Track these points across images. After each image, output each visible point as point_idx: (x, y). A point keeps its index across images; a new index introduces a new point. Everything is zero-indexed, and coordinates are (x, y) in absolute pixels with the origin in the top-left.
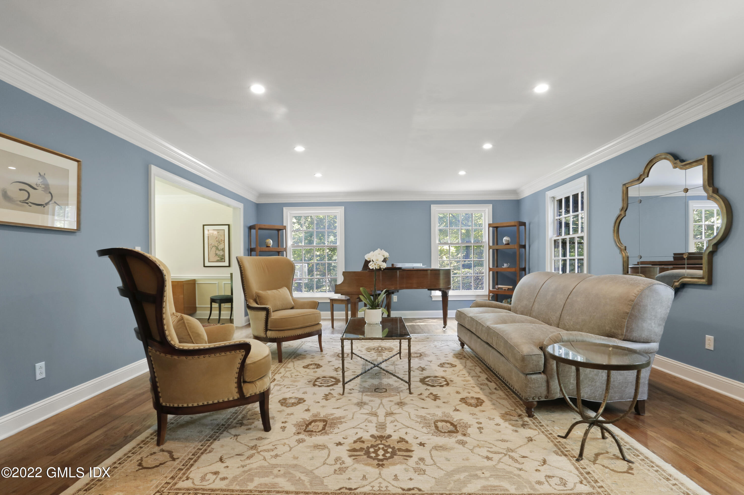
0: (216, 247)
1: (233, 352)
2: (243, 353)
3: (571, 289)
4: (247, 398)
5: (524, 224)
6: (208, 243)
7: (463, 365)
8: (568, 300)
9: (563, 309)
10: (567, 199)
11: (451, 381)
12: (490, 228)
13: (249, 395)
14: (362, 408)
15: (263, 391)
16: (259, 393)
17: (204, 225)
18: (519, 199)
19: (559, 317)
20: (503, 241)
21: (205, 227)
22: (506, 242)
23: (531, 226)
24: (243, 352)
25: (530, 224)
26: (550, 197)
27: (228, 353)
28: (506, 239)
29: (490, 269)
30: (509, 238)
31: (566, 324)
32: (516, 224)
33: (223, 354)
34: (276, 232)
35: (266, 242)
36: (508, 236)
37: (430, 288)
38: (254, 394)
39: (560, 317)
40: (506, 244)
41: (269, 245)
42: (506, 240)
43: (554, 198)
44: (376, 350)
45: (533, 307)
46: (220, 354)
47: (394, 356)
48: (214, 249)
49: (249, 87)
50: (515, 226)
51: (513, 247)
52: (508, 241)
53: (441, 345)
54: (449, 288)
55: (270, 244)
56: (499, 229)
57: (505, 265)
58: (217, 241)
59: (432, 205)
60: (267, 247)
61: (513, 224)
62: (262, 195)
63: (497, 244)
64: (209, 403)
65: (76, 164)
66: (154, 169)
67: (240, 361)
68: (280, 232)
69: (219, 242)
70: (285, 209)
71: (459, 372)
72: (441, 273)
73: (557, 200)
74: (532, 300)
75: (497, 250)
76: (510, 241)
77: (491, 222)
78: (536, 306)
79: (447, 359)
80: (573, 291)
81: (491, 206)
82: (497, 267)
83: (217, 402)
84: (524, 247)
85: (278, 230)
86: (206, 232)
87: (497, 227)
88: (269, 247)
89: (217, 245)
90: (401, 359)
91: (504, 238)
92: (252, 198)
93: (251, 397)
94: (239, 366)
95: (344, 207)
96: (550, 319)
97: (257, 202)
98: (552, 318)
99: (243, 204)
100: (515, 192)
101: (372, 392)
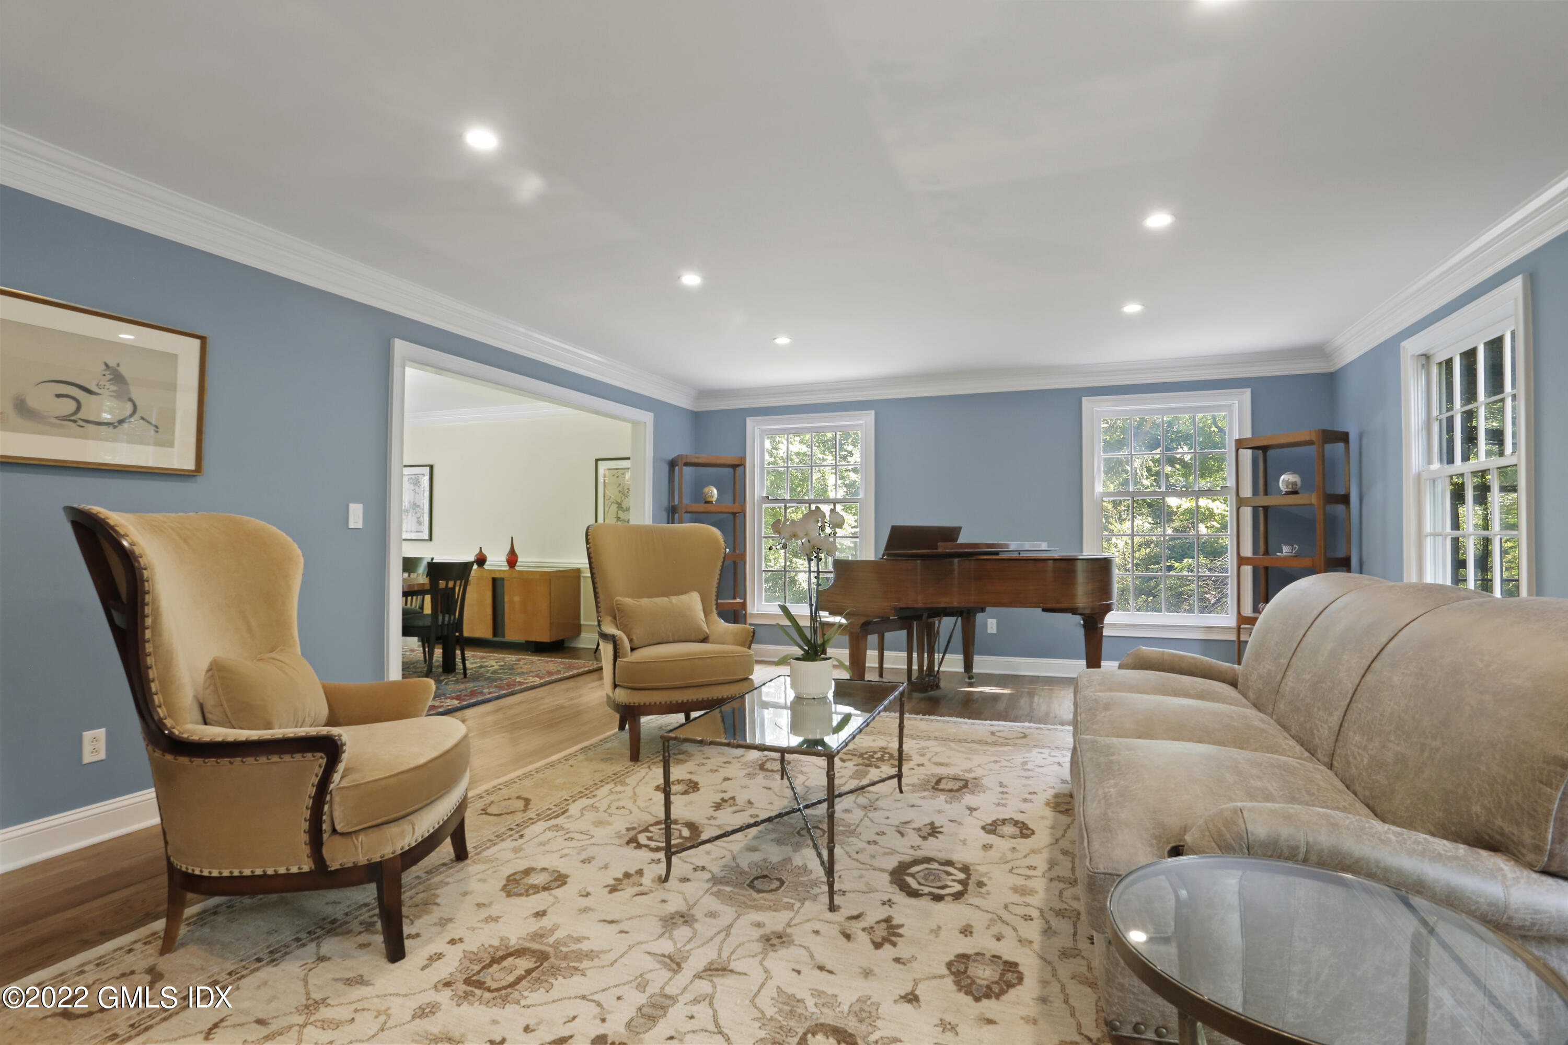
0: (618, 503)
1: (298, 756)
2: (321, 760)
3: (1384, 640)
4: (331, 871)
5: (1344, 437)
6: (604, 496)
7: (1052, 834)
8: (1369, 677)
9: (1348, 706)
10: (1469, 356)
11: (980, 884)
12: (1241, 451)
13: (339, 867)
14: (667, 935)
15: (379, 859)
16: (366, 862)
17: (597, 460)
18: (1332, 370)
19: (1337, 728)
20: (1280, 485)
21: (599, 463)
22: (1287, 487)
23: (1364, 441)
24: (321, 758)
25: (1361, 437)
26: (1413, 355)
27: (287, 758)
28: (1286, 479)
29: (1241, 561)
30: (1296, 476)
31: (1351, 759)
32: (1314, 438)
33: (275, 758)
34: (731, 470)
35: (703, 493)
36: (1294, 471)
37: (1049, 606)
38: (350, 865)
39: (1339, 730)
40: (1287, 493)
41: (710, 500)
42: (1287, 483)
43: (1427, 357)
44: (864, 758)
45: (1282, 685)
46: (268, 759)
47: (883, 780)
48: (614, 507)
49: (461, 136)
50: (1310, 443)
51: (1307, 502)
52: (1294, 484)
53: (1042, 763)
54: (1108, 608)
55: (712, 497)
56: (1270, 453)
57: (1286, 549)
58: (620, 492)
59: (1084, 399)
60: (707, 502)
61: (1307, 438)
62: (704, 393)
63: (1266, 493)
64: (244, 874)
65: (197, 342)
66: (400, 347)
67: (316, 780)
68: (740, 469)
69: (623, 494)
70: (749, 421)
71: (1025, 857)
72: (1080, 566)
73: (1440, 364)
74: (1284, 661)
75: (1266, 509)
76: (1299, 484)
77: (1248, 434)
78: (1290, 682)
79: (1025, 806)
80: (1391, 645)
81: (1248, 392)
82: (1266, 553)
83: (262, 873)
84: (1345, 499)
85: (734, 467)
86: (601, 471)
87: (1264, 449)
88: (711, 502)
89: (619, 501)
90: (901, 792)
91: (1282, 477)
92: (683, 401)
93: (343, 871)
94: (312, 791)
95: (873, 412)
96: (1315, 731)
97: (695, 410)
98: (1318, 731)
99: (652, 414)
100: (1318, 350)
101: (738, 885)
